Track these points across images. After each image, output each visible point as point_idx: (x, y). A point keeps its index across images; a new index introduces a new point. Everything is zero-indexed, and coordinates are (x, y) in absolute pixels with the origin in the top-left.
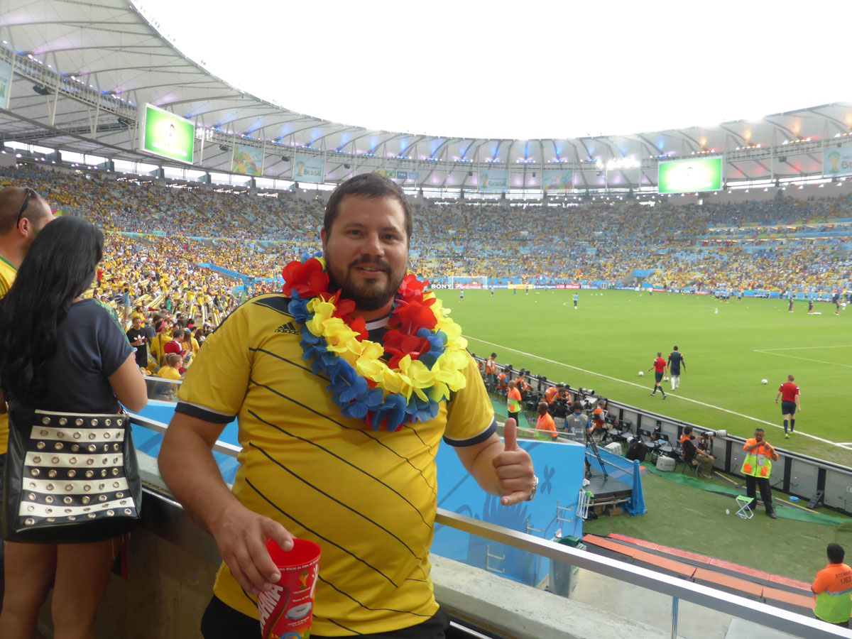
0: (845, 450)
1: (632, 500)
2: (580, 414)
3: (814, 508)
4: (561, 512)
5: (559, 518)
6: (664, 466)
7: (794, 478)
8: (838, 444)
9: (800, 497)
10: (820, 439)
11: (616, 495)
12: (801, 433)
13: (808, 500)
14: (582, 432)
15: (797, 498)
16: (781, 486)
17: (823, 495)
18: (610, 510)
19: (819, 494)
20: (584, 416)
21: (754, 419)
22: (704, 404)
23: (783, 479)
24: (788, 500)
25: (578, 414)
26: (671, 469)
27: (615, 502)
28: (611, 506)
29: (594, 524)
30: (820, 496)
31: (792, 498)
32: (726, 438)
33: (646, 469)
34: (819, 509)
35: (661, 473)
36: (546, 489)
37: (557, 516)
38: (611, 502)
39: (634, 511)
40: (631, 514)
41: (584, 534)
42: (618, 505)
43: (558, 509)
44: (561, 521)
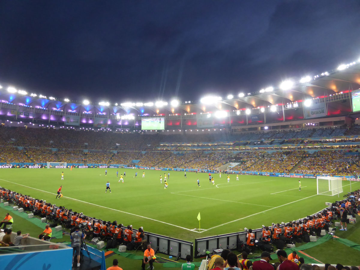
0: (193, 232)
2: (78, 231)
3: (177, 260)
6: (121, 250)
7: (171, 248)
8: (191, 230)
9: (173, 256)
10: (186, 229)
12: (179, 227)
13: (175, 257)
14: (79, 240)
15: (172, 257)
16: (167, 253)
17: (181, 254)
19: (179, 254)
20: (81, 232)
21: (164, 223)
22: (146, 218)
23: (167, 249)
24: (168, 258)
25: (77, 232)
26: (125, 250)
30: (179, 255)
31: (170, 257)
32: (147, 234)
33: (114, 252)
34: (179, 260)
35: (120, 253)
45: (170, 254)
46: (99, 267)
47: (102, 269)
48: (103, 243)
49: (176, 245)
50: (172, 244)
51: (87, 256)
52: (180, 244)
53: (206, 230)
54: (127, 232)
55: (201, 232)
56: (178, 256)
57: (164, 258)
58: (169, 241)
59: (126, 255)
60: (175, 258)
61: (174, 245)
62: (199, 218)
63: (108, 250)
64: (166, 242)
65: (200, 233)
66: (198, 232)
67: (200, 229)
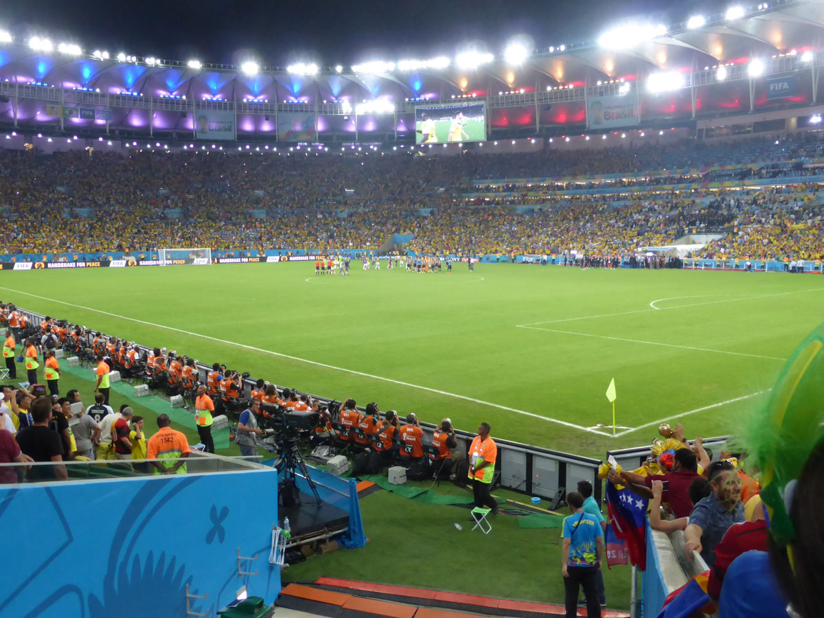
0: (593, 434)
1: (349, 530)
3: (556, 509)
4: (244, 564)
5: (240, 572)
6: (398, 477)
7: (536, 477)
8: (589, 429)
9: (542, 497)
10: (571, 425)
11: (331, 525)
12: (552, 420)
13: (549, 499)
15: (539, 499)
16: (523, 488)
18: (322, 546)
19: (560, 492)
21: (505, 408)
23: (525, 479)
24: (530, 502)
26: (404, 480)
27: (328, 536)
28: (322, 541)
29: (299, 569)
30: (561, 494)
31: (533, 499)
32: (465, 437)
33: (376, 485)
34: (560, 509)
35: (392, 488)
36: (216, 537)
37: (237, 570)
38: (323, 536)
39: (352, 542)
40: (349, 547)
41: (284, 584)
42: (332, 538)
43: (238, 559)
44: (245, 575)
45: (533, 492)
46: (345, 521)
47: (352, 527)
48: (343, 460)
49: (553, 468)
50: (538, 464)
51: (309, 491)
52: (562, 467)
53: (633, 430)
54: (409, 434)
55: (616, 436)
56: (558, 499)
57: (516, 502)
58: (529, 458)
59: (411, 492)
60: (548, 504)
61: (545, 468)
62: (611, 394)
63: (360, 478)
64: (521, 461)
65: (614, 439)
66: (608, 435)
67: (614, 427)
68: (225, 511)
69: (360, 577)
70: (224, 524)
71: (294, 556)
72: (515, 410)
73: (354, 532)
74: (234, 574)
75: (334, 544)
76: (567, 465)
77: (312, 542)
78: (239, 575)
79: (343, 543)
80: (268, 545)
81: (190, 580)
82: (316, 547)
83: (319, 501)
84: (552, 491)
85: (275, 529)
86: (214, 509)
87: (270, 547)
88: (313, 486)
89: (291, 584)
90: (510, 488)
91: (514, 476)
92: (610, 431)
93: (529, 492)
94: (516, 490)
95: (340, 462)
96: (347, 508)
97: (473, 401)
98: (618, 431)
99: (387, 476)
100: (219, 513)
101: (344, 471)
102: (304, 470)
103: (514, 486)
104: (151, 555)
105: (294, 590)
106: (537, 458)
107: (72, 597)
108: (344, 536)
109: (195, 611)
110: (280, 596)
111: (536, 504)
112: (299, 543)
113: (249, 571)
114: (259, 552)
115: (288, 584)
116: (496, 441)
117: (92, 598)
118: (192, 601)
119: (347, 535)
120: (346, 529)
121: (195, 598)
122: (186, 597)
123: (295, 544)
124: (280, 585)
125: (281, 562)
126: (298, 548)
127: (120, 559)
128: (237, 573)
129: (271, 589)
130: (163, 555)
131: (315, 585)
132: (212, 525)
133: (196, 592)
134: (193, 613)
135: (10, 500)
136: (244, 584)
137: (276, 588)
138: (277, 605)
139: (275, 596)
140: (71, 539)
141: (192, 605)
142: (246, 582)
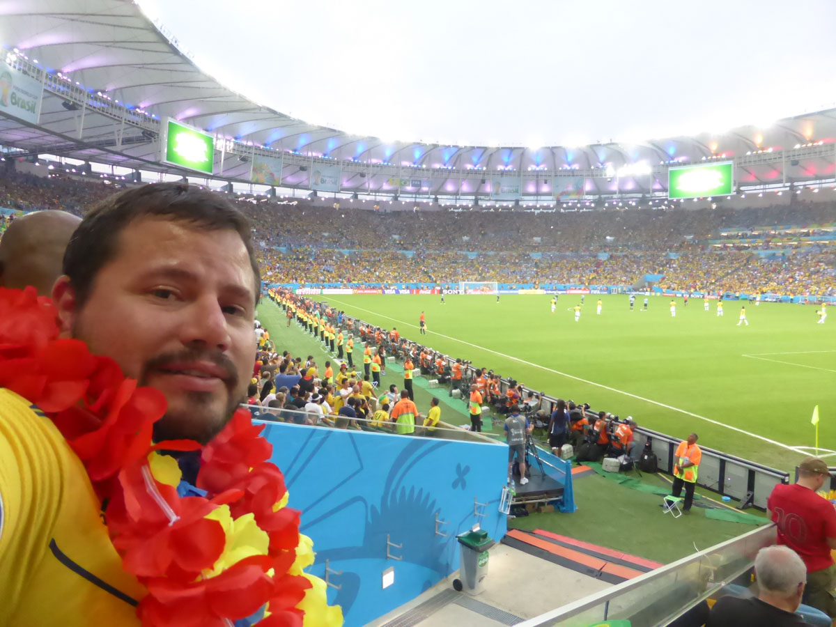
0: (794, 452)
1: (563, 499)
5: (476, 513)
6: (608, 467)
7: (728, 479)
8: (792, 448)
9: (732, 498)
11: (548, 493)
13: (738, 500)
15: (729, 498)
19: (748, 495)
23: (718, 480)
24: (721, 500)
25: (516, 416)
26: (617, 470)
27: (547, 500)
31: (724, 498)
33: (592, 470)
35: (605, 473)
36: (460, 486)
37: (474, 511)
38: (543, 500)
39: (564, 508)
40: (563, 512)
41: (509, 529)
42: (551, 503)
43: (475, 504)
44: (479, 516)
45: (725, 492)
46: (561, 491)
47: (565, 496)
48: (570, 448)
50: (729, 469)
51: (538, 467)
52: (752, 474)
53: (835, 453)
56: (746, 500)
57: (708, 499)
58: (723, 463)
59: (620, 478)
60: (737, 503)
61: (736, 475)
62: (815, 419)
67: (816, 449)
68: (467, 469)
69: (566, 534)
70: (466, 477)
71: (519, 510)
72: (724, 425)
73: (567, 501)
74: (471, 514)
75: (551, 507)
76: (756, 473)
77: (534, 504)
78: (475, 515)
79: (559, 508)
80: (498, 498)
81: (439, 511)
82: (538, 508)
83: (544, 475)
84: (741, 492)
85: (505, 488)
86: (459, 467)
87: (500, 500)
88: (540, 463)
89: (514, 531)
90: (705, 487)
91: (709, 477)
92: (813, 452)
93: (721, 491)
94: (709, 489)
95: (567, 450)
96: (563, 483)
97: (687, 414)
98: (821, 453)
99: (602, 464)
100: (462, 468)
101: (569, 457)
102: (534, 450)
103: (708, 486)
104: (412, 490)
105: (515, 534)
106: (731, 464)
107: (360, 504)
108: (559, 503)
109: (442, 532)
110: (505, 537)
111: (726, 502)
112: (524, 502)
113: (483, 513)
114: (490, 502)
115: (512, 529)
116: (702, 449)
117: (373, 507)
118: (440, 525)
119: (562, 503)
120: (561, 498)
121: (441, 524)
122: (436, 522)
123: (521, 503)
124: (506, 528)
125: (508, 512)
126: (523, 506)
127: (393, 487)
128: (473, 514)
129: (497, 530)
130: (421, 490)
131: (531, 533)
132: (457, 477)
133: (443, 520)
134: (439, 533)
135: (328, 437)
136: (478, 522)
137: (503, 531)
138: (503, 542)
139: (502, 536)
140: (362, 468)
141: (439, 528)
142: (480, 520)
